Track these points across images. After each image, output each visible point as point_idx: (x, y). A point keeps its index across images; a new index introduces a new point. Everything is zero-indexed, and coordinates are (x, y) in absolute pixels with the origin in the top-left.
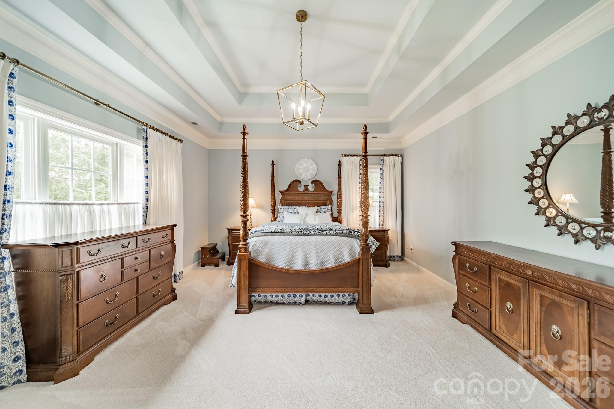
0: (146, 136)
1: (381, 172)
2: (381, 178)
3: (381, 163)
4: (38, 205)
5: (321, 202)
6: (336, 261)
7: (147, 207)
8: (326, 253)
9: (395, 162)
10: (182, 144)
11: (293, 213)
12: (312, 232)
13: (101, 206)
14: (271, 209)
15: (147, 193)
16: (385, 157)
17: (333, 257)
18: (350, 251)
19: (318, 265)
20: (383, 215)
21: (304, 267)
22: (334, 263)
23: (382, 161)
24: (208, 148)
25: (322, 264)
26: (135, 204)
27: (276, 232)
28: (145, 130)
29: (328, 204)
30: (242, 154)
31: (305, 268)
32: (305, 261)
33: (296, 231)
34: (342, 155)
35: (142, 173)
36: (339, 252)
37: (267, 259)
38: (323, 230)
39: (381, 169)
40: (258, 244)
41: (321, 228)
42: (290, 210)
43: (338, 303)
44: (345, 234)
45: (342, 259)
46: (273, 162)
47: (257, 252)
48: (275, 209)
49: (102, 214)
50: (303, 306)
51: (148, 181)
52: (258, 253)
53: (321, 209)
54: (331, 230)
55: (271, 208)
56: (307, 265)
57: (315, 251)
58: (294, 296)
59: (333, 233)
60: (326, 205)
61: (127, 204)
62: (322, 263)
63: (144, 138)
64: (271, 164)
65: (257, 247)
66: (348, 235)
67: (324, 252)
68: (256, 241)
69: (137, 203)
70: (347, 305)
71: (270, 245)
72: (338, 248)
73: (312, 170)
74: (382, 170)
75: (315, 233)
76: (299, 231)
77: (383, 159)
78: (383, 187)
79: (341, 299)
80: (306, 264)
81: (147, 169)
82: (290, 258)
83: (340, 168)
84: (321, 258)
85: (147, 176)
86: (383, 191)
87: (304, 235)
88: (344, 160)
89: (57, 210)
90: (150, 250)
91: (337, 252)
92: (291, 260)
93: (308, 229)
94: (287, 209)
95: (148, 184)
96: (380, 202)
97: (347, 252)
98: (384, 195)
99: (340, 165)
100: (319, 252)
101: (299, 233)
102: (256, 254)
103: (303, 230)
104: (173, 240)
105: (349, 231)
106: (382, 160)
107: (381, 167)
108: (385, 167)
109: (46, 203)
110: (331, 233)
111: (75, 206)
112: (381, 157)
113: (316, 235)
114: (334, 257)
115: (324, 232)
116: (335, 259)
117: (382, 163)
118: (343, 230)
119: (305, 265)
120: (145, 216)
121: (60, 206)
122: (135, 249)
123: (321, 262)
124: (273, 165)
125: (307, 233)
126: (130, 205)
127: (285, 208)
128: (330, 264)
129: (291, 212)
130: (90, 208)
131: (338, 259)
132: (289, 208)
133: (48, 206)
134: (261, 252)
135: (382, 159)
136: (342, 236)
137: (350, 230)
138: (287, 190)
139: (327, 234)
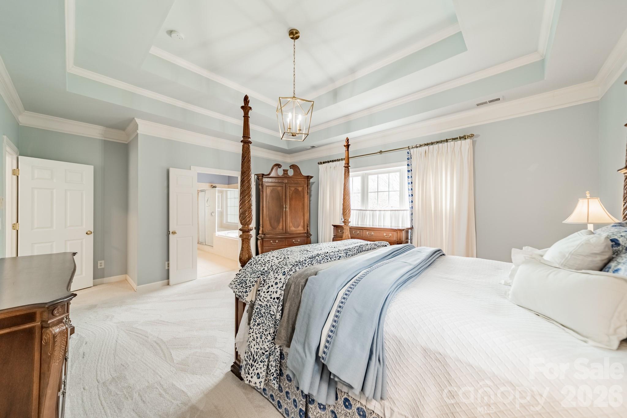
0: (411, 156)
7: (412, 214)
13: (380, 211)
49: (380, 215)
51: (412, 193)
63: (408, 159)
81: (411, 183)
120: (411, 220)
126: (400, 211)
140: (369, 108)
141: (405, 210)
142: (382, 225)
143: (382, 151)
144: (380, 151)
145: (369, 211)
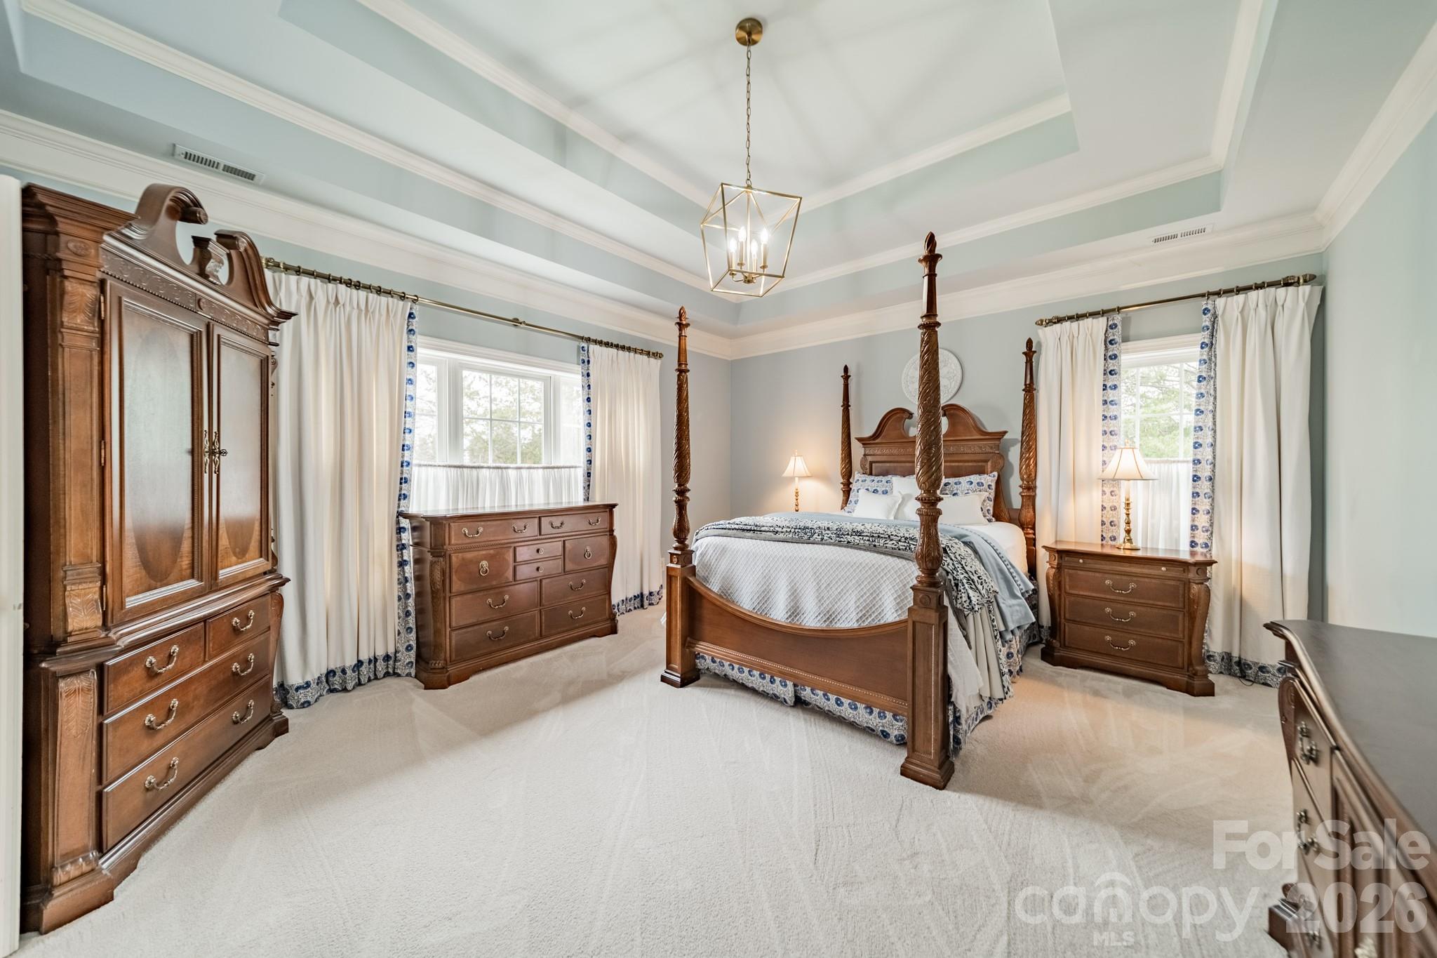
0: (588, 357)
1: (1202, 355)
2: (1200, 379)
3: (1204, 324)
4: (442, 468)
5: (967, 464)
6: (861, 617)
7: (589, 474)
8: (839, 593)
9: (1280, 308)
10: (659, 361)
11: (880, 492)
12: (816, 536)
13: (519, 470)
14: (842, 483)
15: (589, 450)
16: (1220, 302)
17: (854, 607)
18: (899, 596)
19: (819, 618)
20: (1208, 508)
21: (790, 616)
22: (857, 621)
23: (1209, 315)
24: (730, 359)
25: (830, 617)
26: (571, 469)
27: (747, 530)
28: (586, 348)
29: (989, 470)
30: (677, 367)
31: (793, 620)
32: (792, 604)
33: (784, 530)
34: (1040, 323)
35: (582, 419)
36: (872, 594)
37: (722, 586)
38: (840, 533)
39: (1203, 345)
40: (710, 551)
41: (835, 528)
42: (874, 486)
43: (868, 731)
44: (895, 549)
45: (880, 614)
46: (846, 369)
47: (707, 566)
48: (851, 483)
49: (520, 481)
50: (789, 709)
51: (590, 432)
52: (710, 571)
53: (960, 483)
54: (859, 534)
55: (842, 481)
56: (798, 614)
57: (815, 584)
58: (772, 682)
59: (862, 542)
60: (981, 472)
61: (558, 468)
62: (831, 615)
63: (584, 362)
64: (842, 376)
65: (709, 556)
66: (902, 552)
67: (834, 589)
68: (707, 545)
69: (576, 467)
70: (891, 743)
71: (729, 555)
72: (869, 583)
73: (947, 378)
74: (1206, 349)
75: (822, 539)
76: (789, 530)
77: (1210, 307)
78: (1211, 407)
79: (873, 721)
80: (795, 611)
81: (590, 412)
82: (763, 592)
83: (1029, 363)
84: (827, 602)
85: (589, 423)
86: (1210, 424)
87: (800, 541)
88: (1047, 336)
89: (462, 475)
90: (564, 541)
91: (865, 593)
92: (766, 595)
93: (808, 528)
94: (870, 483)
95: (590, 436)
96: (1197, 462)
97: (892, 598)
98: (1214, 437)
99: (1030, 352)
100: (823, 587)
101: (790, 536)
102: (707, 571)
103: (797, 530)
104: (611, 531)
105: (905, 542)
106: (1206, 311)
107: (1204, 337)
108: (1220, 336)
109: (450, 466)
110: (858, 542)
111: (484, 470)
112: (1203, 303)
113: (824, 544)
114: (858, 607)
115: (842, 539)
116: (861, 610)
117: (1208, 323)
118: (889, 536)
119: (793, 613)
120: (587, 488)
121: (465, 470)
122: (537, 536)
123: (828, 612)
124: (846, 377)
125: (806, 537)
126: (563, 469)
127: (865, 480)
128: (848, 621)
129: (875, 491)
130: (502, 472)
131: (868, 611)
132: (874, 481)
133: (452, 469)
134: (715, 568)
135: (1206, 309)
136: (884, 553)
137: (906, 538)
138: (876, 435)
139: (849, 545)
140: (558, 215)
141: (572, 467)
142: (513, 503)
143: (518, 320)
144: (515, 319)
145: (488, 470)
